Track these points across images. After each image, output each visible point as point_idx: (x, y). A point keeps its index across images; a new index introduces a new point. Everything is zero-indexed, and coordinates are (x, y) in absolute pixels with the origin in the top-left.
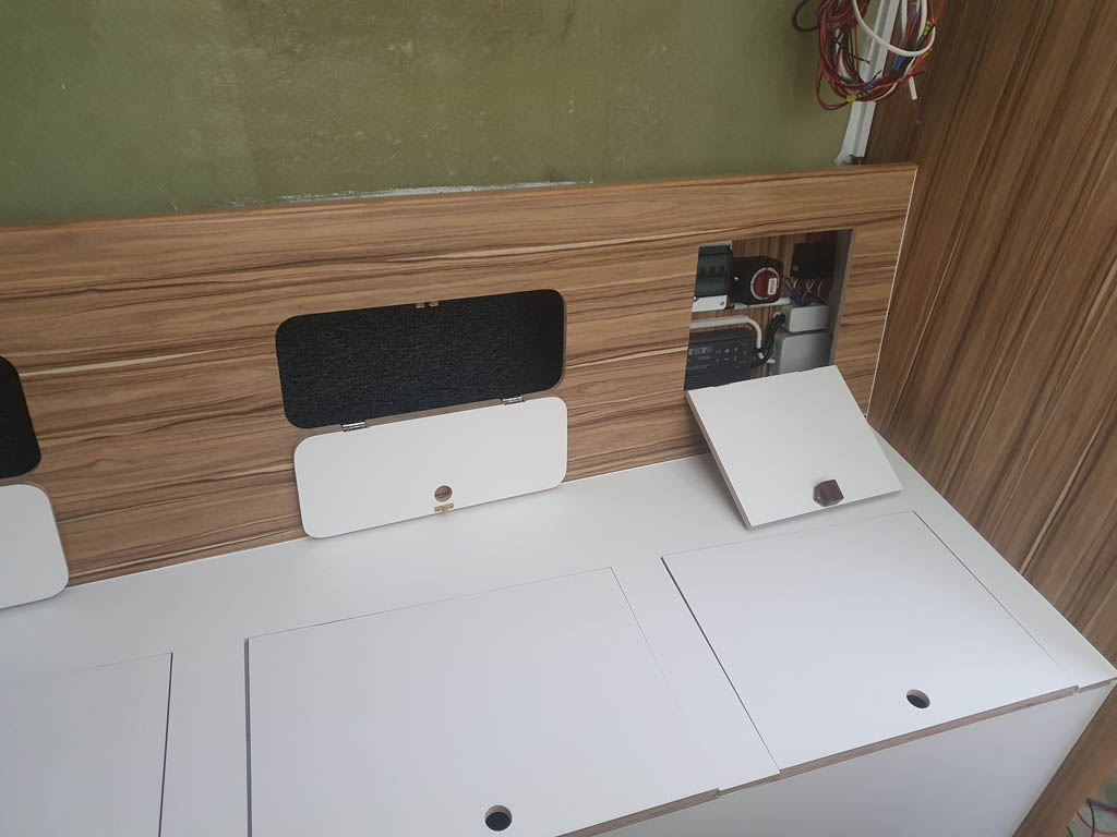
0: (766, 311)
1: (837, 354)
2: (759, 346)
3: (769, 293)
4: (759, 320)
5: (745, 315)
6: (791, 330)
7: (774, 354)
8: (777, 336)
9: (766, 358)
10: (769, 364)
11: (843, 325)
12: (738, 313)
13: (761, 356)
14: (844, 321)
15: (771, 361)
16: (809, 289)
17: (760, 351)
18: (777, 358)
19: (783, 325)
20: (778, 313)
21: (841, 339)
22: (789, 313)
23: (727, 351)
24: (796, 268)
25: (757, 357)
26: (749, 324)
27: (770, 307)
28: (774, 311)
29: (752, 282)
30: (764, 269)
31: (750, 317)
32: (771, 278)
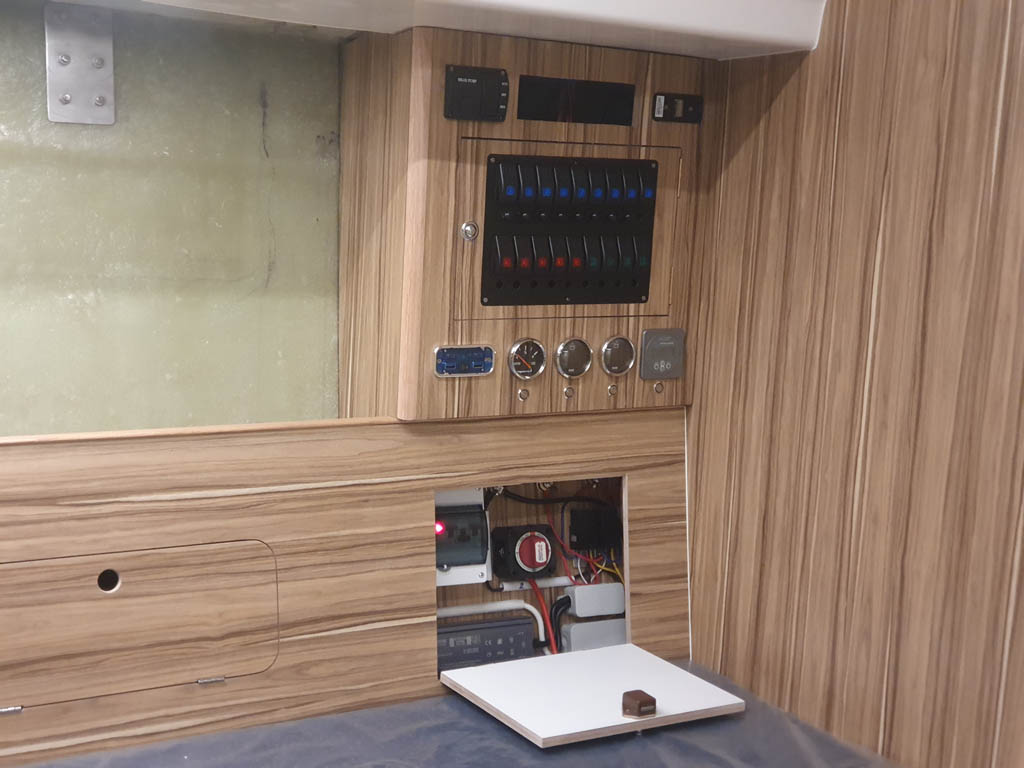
0: (547, 593)
2: (542, 638)
3: (537, 560)
5: (518, 597)
6: (579, 614)
8: (564, 627)
12: (509, 595)
14: (634, 588)
17: (545, 645)
19: (570, 610)
20: (562, 596)
22: (573, 595)
23: (500, 642)
26: (526, 610)
27: (550, 588)
28: (557, 594)
29: (517, 550)
30: (529, 534)
31: (526, 601)
32: (537, 544)
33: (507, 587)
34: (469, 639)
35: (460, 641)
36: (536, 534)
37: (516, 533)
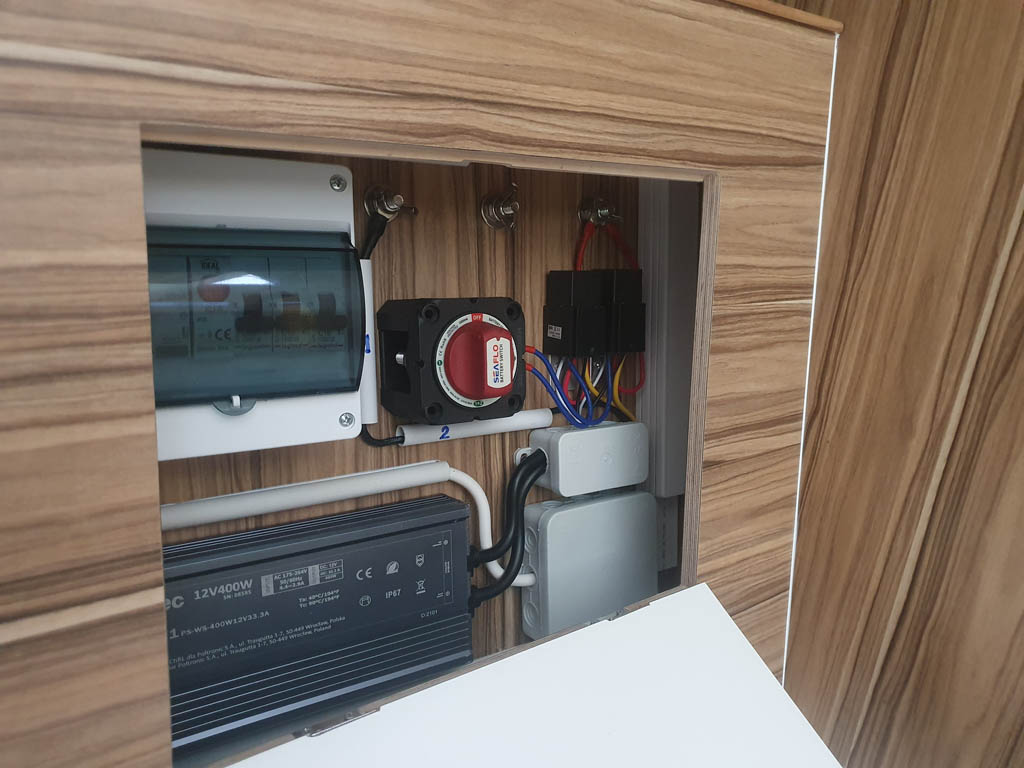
0: (496, 445)
1: (702, 548)
2: (487, 542)
3: (491, 382)
4: (481, 471)
5: (438, 457)
6: (565, 490)
7: (529, 561)
8: (531, 511)
9: (511, 573)
10: (519, 590)
11: (709, 465)
12: (418, 454)
13: (496, 569)
14: (712, 451)
15: (523, 579)
16: (592, 386)
17: (491, 555)
18: (539, 569)
19: (542, 480)
20: (527, 451)
21: (705, 505)
22: (553, 446)
23: (392, 568)
24: (556, 332)
25: (488, 574)
26: (453, 483)
27: (503, 435)
28: (516, 446)
29: (440, 357)
30: (469, 318)
31: (452, 465)
32: (491, 344)
33: (412, 436)
34: (315, 573)
35: (292, 578)
36: (486, 318)
37: (438, 312)
